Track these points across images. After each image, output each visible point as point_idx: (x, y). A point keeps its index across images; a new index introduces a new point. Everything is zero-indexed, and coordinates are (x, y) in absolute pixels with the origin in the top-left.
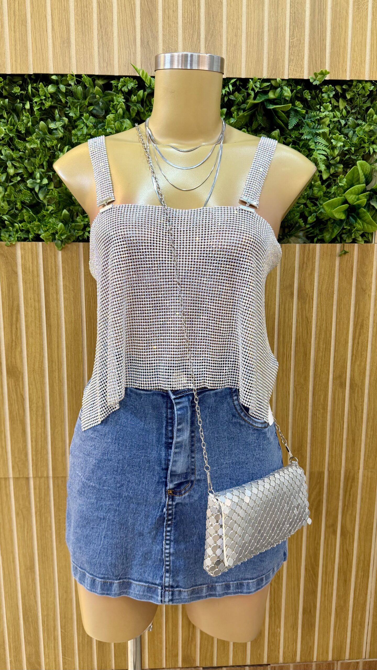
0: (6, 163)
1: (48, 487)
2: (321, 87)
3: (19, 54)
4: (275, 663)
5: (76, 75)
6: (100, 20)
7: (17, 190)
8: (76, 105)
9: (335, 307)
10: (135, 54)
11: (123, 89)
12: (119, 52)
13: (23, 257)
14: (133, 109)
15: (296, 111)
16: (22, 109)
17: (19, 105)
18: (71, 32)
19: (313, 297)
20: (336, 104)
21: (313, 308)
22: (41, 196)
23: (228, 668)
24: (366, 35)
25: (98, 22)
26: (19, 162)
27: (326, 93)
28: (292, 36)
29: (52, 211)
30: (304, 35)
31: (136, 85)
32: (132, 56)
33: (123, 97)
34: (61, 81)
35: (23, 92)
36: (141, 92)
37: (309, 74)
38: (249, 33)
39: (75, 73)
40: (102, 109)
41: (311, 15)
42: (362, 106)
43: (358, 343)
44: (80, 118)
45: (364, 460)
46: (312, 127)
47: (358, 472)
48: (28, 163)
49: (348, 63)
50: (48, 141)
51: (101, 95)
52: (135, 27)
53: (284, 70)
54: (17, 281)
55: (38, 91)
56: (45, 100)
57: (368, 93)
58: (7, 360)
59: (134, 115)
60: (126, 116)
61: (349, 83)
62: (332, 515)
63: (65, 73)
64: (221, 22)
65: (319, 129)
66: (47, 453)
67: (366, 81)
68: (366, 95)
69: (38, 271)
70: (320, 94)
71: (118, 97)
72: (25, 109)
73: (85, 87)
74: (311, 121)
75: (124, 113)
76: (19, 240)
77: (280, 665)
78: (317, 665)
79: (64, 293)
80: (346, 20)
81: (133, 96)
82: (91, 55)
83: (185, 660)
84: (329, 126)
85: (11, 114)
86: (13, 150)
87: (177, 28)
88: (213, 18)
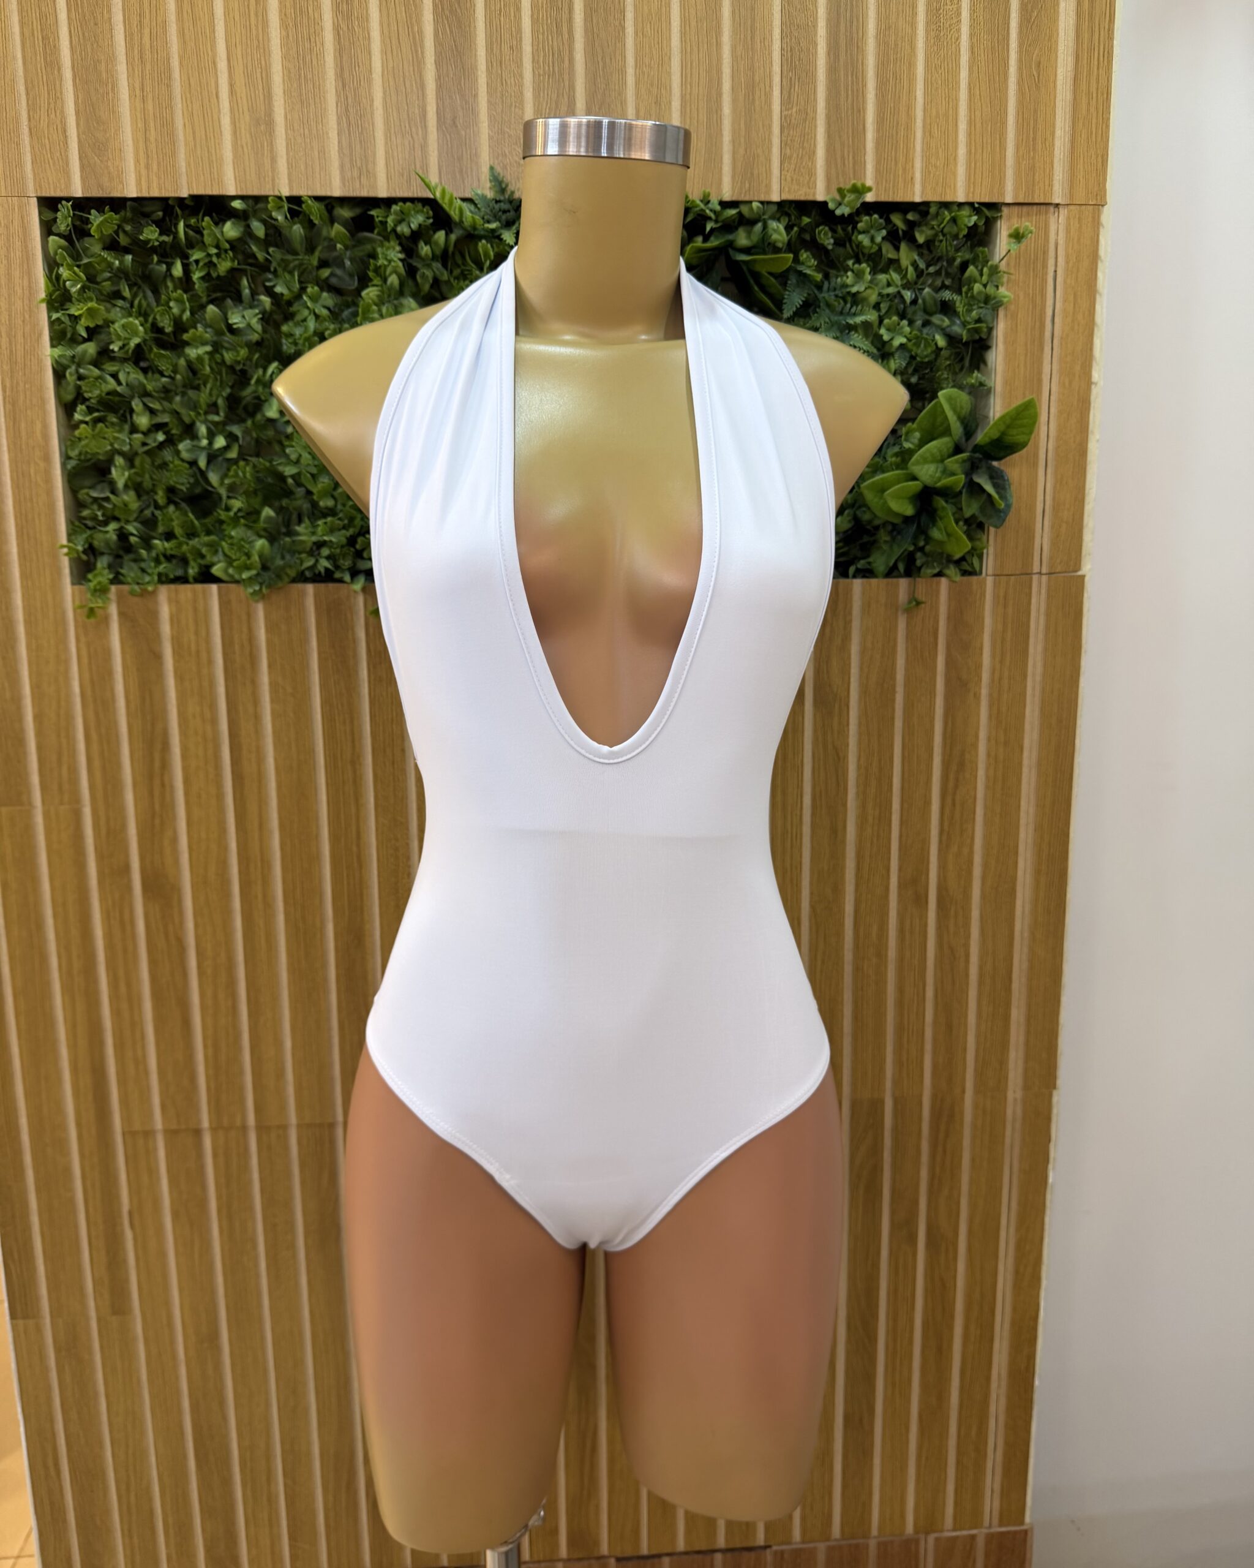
0: (130, 403)
1: (246, 1149)
2: (856, 218)
3: (154, 151)
4: (783, 1543)
5: (287, 198)
6: (342, 69)
7: (158, 462)
8: (292, 265)
9: (898, 724)
10: (424, 147)
11: (399, 229)
12: (386, 143)
13: (174, 620)
14: (423, 275)
15: (801, 274)
16: (165, 277)
17: (157, 267)
18: (275, 98)
19: (849, 702)
20: (892, 255)
21: (848, 725)
22: (214, 478)
23: (675, 1557)
24: (957, 100)
25: (336, 74)
26: (159, 399)
27: (864, 232)
28: (786, 103)
29: (240, 510)
30: (815, 100)
31: (428, 218)
32: (418, 153)
33: (398, 248)
34: (255, 212)
35: (165, 238)
36: (440, 236)
37: (828, 189)
38: (688, 96)
39: (285, 192)
40: (351, 276)
41: (829, 53)
42: (954, 259)
43: (954, 804)
44: (298, 297)
45: (976, 1070)
46: (839, 309)
47: (963, 1099)
48: (182, 403)
49: (918, 164)
50: (227, 349)
51: (348, 243)
52: (422, 86)
53: (770, 182)
54: (160, 676)
55: (202, 235)
56: (218, 255)
57: (965, 232)
59: (426, 287)
60: (406, 291)
61: (922, 209)
62: (904, 1199)
63: (263, 193)
64: (622, 71)
65: (855, 314)
66: (241, 1072)
67: (960, 205)
68: (961, 236)
69: (209, 651)
70: (856, 233)
71: (388, 248)
72: (171, 275)
73: (310, 225)
74: (836, 296)
75: (402, 284)
76: (164, 579)
77: (794, 1546)
78: (879, 1544)
79: (272, 701)
80: (911, 65)
81: (422, 244)
82: (323, 152)
83: (574, 1541)
84: (877, 306)
85: (140, 287)
86: (145, 371)
87: (521, 86)
88: (604, 63)
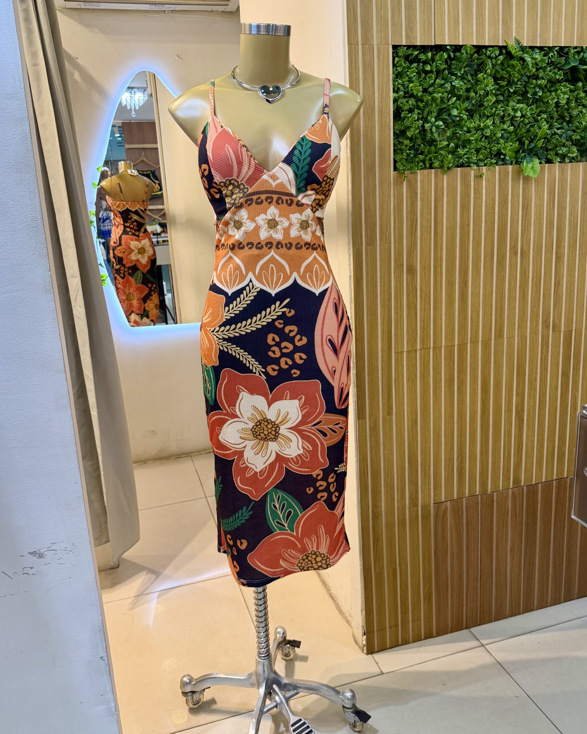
1: (430, 355)
3: (426, 30)
6: (478, 4)
11: (492, 55)
13: (422, 181)
22: (436, 135)
23: (542, 484)
25: (476, 6)
54: (417, 200)
56: (441, 63)
58: (407, 261)
66: (430, 330)
69: (431, 191)
76: (420, 168)
